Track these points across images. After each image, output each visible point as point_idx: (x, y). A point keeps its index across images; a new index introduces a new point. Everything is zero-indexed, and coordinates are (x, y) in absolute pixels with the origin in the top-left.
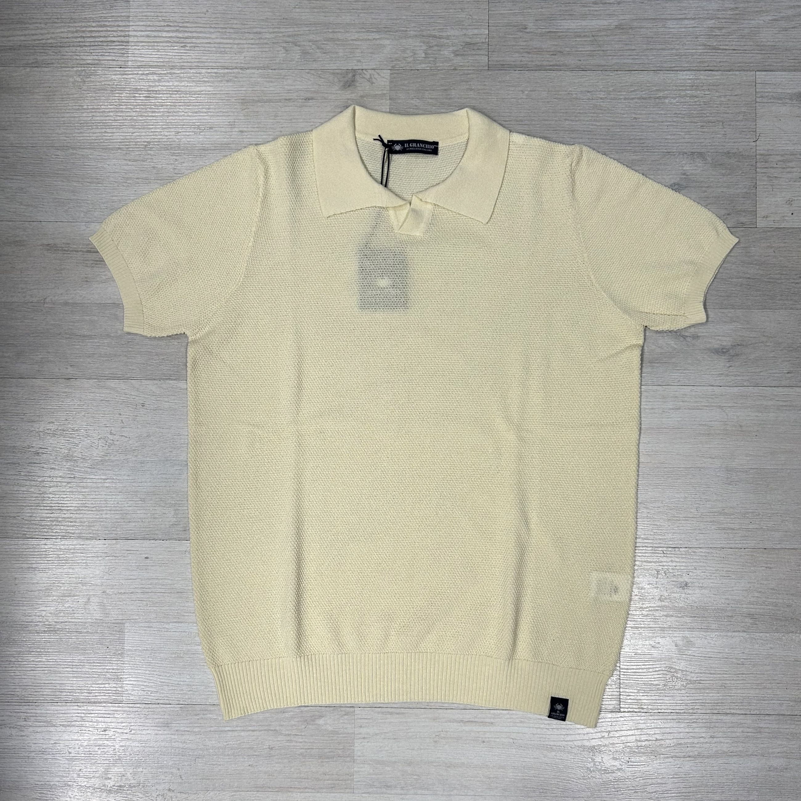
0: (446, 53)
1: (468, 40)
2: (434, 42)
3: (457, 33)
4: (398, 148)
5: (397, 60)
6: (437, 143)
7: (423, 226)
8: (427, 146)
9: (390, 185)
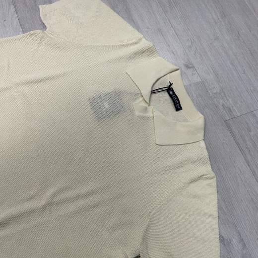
0: (221, 101)
1: (231, 108)
2: (223, 94)
3: (231, 103)
4: (171, 93)
5: (207, 82)
6: (181, 109)
7: (141, 114)
8: (178, 105)
9: (153, 95)
